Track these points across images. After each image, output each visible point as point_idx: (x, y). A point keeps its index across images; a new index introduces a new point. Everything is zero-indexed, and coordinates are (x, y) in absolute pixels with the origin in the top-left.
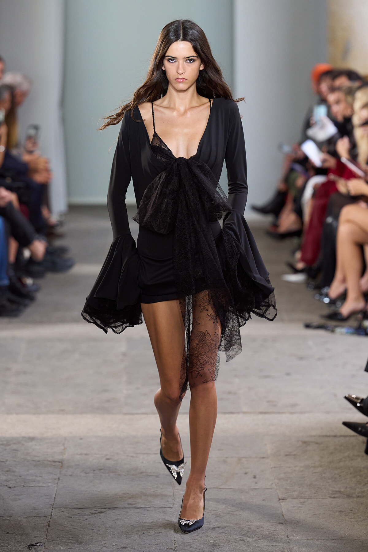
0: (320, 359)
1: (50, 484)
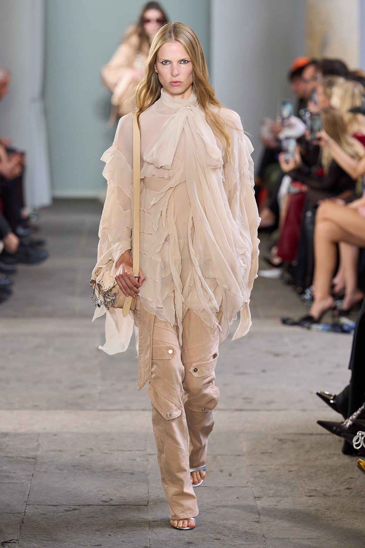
0: (296, 356)
1: (24, 481)
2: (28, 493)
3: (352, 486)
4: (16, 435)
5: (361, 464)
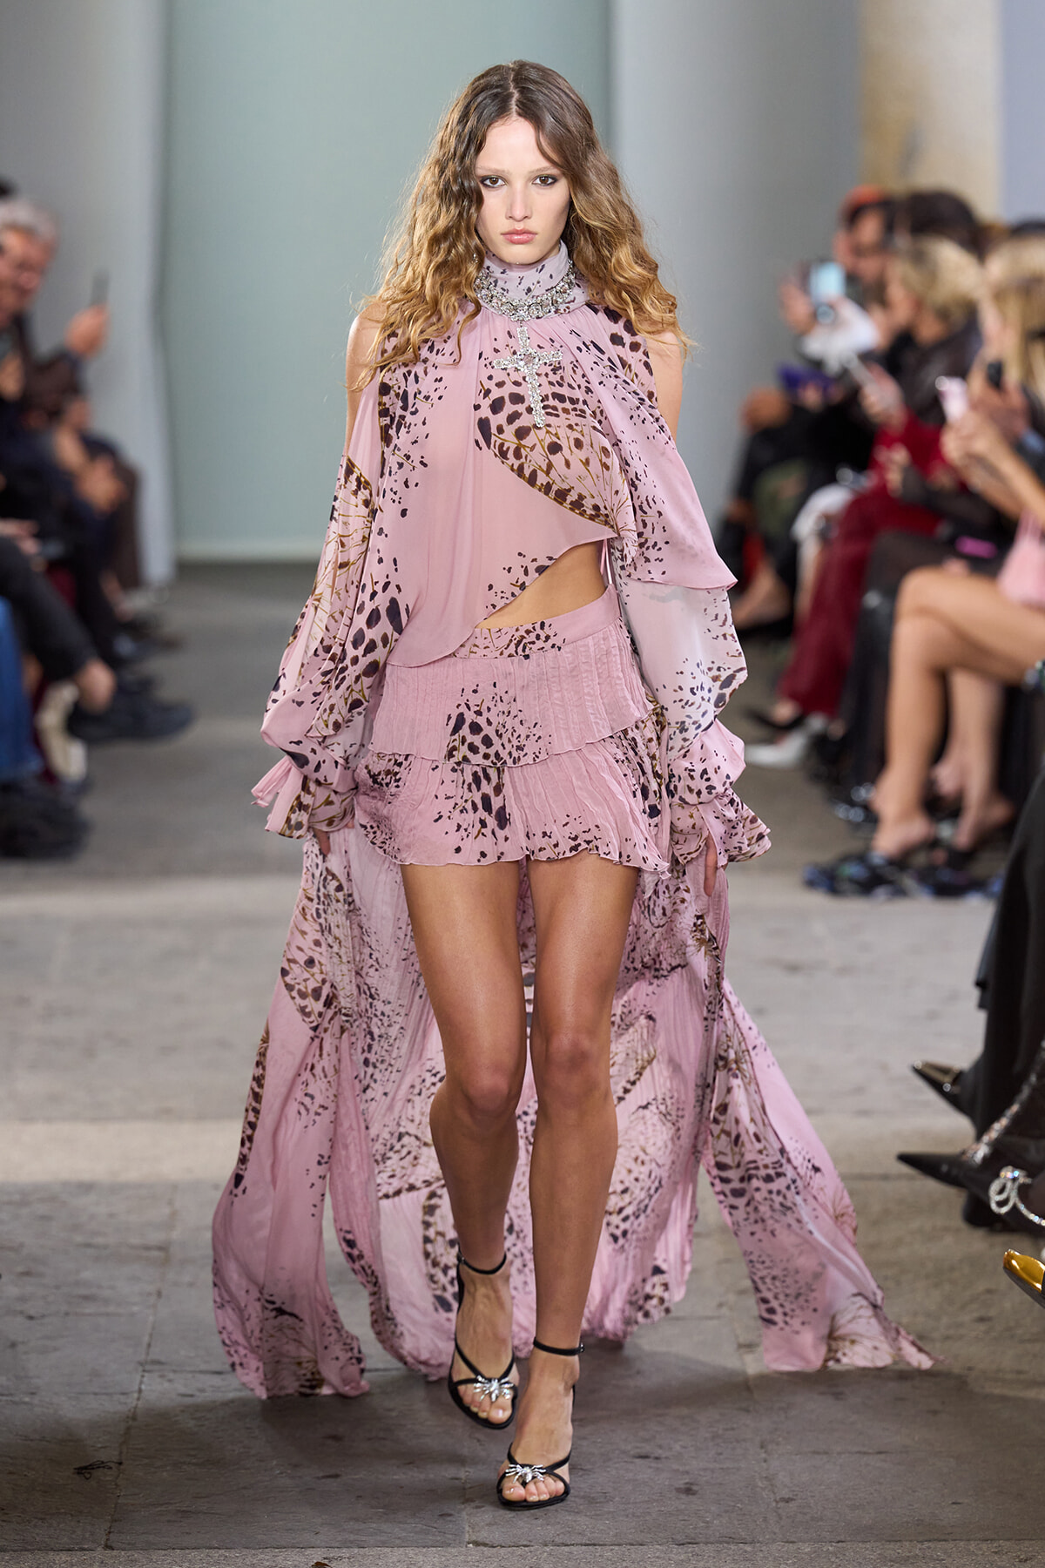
0: (844, 971)
1: (135, 1309)
2: (146, 1339)
3: (992, 1313)
4: (115, 1189)
5: (1014, 1262)
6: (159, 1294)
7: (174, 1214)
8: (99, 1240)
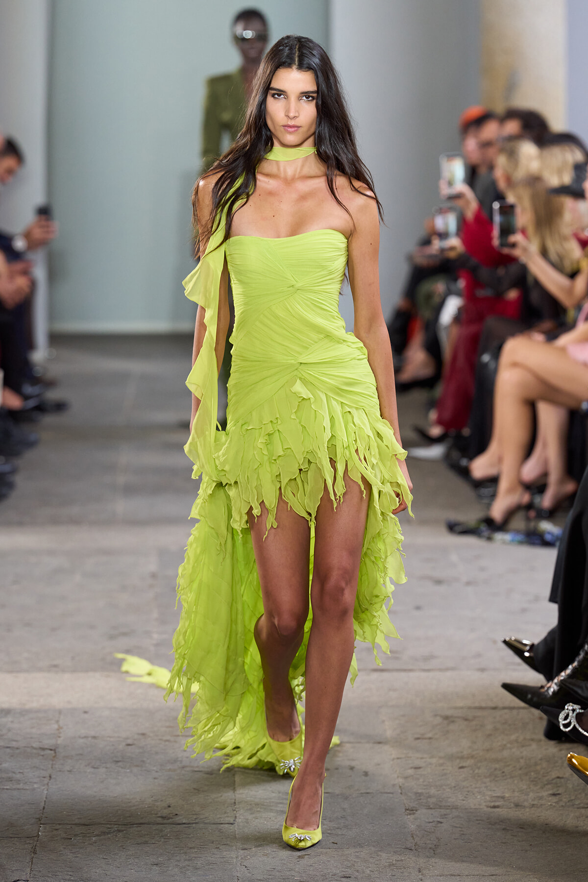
0: (468, 583)
1: (36, 786)
2: (42, 804)
3: (561, 791)
4: (24, 712)
5: (574, 760)
6: (50, 777)
7: (60, 728)
8: (14, 744)
